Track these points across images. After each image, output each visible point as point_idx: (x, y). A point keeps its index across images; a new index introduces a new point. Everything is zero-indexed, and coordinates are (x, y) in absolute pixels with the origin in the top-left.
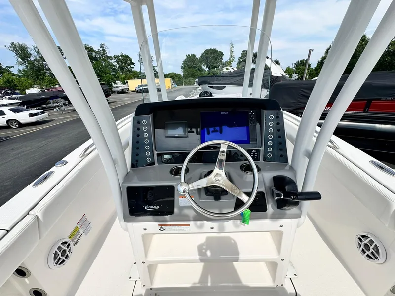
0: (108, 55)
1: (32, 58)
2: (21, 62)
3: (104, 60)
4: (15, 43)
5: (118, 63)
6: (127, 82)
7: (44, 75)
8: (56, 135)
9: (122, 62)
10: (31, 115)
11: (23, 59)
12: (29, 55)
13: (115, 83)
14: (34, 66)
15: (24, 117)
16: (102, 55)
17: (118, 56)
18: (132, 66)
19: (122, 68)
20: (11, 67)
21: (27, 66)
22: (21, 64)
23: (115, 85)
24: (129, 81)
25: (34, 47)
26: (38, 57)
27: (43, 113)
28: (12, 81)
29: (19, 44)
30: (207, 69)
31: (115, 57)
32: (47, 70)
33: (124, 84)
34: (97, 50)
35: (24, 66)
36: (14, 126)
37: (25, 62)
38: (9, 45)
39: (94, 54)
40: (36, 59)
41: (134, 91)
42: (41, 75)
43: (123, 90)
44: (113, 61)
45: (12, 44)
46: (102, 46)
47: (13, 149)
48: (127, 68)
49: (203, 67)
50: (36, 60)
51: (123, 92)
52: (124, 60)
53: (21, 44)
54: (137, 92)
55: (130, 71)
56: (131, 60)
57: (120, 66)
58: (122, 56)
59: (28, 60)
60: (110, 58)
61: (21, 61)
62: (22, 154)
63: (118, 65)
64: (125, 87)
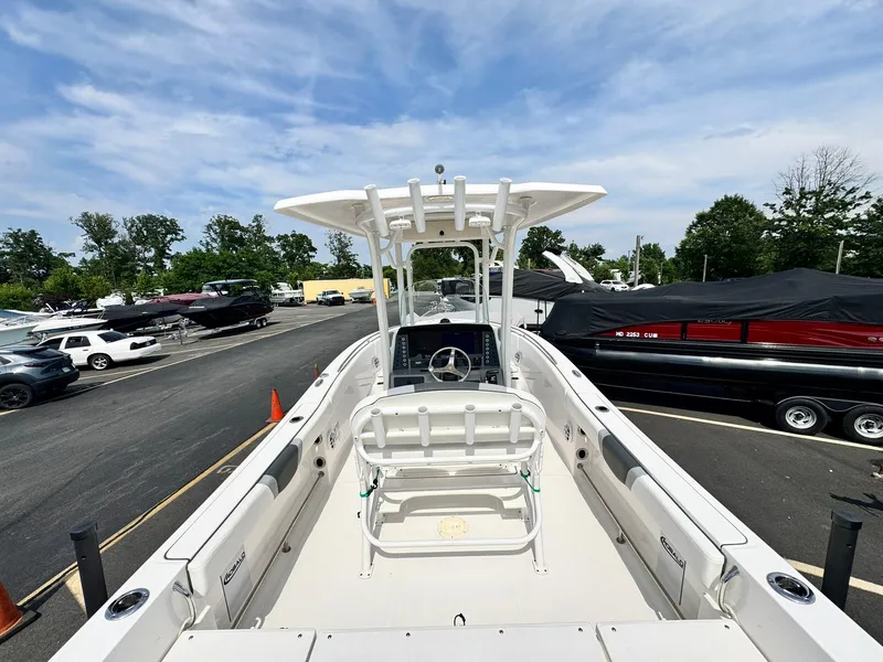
0: (267, 235)
1: (116, 240)
2: (93, 246)
3: (258, 244)
4: (92, 212)
5: (284, 249)
6: (301, 285)
7: (133, 270)
8: (185, 381)
9: (292, 247)
10: (134, 346)
11: (98, 241)
12: (113, 233)
13: (277, 287)
14: (117, 253)
15: (121, 349)
16: (255, 235)
17: (286, 236)
18: (311, 254)
19: (290, 257)
20: (70, 255)
21: (101, 254)
22: (91, 248)
23: (277, 291)
24: (305, 283)
25: (124, 219)
26: (128, 238)
27: (153, 342)
28: (73, 281)
29: (97, 215)
30: (462, 260)
31: (279, 238)
32: (139, 260)
33: (295, 288)
34: (246, 226)
35: (96, 253)
36: (100, 365)
37: (101, 246)
38: (78, 216)
39: (239, 232)
40: (124, 241)
41: (313, 302)
42: (126, 269)
43: (292, 299)
44: (275, 246)
45: (85, 214)
46: (257, 219)
47: (115, 403)
48: (302, 257)
49: (453, 256)
50: (123, 243)
51: (292, 303)
52: (297, 242)
53: (101, 215)
54: (320, 303)
55: (306, 263)
56: (310, 243)
57: (287, 253)
58: (293, 236)
59: (106, 243)
60: (271, 239)
61: (94, 243)
62: (136, 411)
63: (283, 253)
64: (296, 294)
